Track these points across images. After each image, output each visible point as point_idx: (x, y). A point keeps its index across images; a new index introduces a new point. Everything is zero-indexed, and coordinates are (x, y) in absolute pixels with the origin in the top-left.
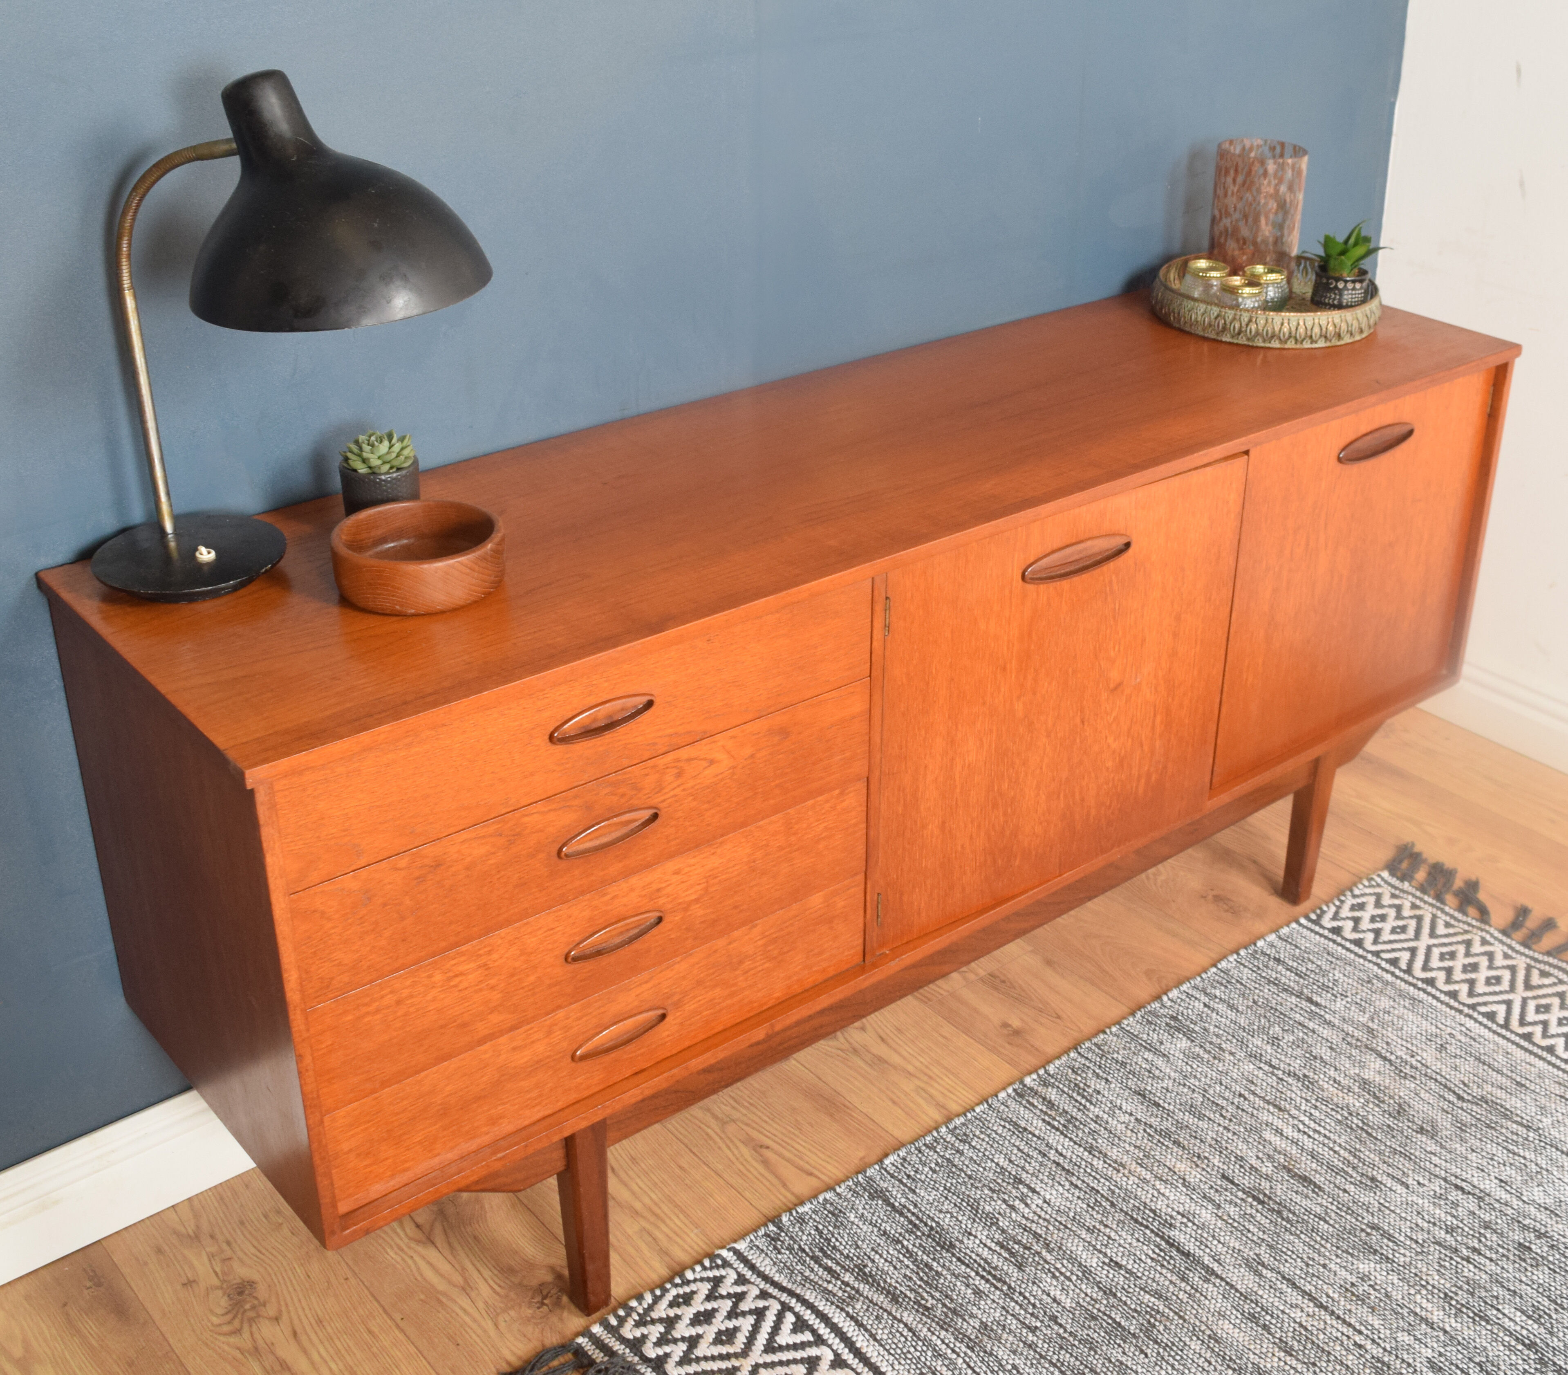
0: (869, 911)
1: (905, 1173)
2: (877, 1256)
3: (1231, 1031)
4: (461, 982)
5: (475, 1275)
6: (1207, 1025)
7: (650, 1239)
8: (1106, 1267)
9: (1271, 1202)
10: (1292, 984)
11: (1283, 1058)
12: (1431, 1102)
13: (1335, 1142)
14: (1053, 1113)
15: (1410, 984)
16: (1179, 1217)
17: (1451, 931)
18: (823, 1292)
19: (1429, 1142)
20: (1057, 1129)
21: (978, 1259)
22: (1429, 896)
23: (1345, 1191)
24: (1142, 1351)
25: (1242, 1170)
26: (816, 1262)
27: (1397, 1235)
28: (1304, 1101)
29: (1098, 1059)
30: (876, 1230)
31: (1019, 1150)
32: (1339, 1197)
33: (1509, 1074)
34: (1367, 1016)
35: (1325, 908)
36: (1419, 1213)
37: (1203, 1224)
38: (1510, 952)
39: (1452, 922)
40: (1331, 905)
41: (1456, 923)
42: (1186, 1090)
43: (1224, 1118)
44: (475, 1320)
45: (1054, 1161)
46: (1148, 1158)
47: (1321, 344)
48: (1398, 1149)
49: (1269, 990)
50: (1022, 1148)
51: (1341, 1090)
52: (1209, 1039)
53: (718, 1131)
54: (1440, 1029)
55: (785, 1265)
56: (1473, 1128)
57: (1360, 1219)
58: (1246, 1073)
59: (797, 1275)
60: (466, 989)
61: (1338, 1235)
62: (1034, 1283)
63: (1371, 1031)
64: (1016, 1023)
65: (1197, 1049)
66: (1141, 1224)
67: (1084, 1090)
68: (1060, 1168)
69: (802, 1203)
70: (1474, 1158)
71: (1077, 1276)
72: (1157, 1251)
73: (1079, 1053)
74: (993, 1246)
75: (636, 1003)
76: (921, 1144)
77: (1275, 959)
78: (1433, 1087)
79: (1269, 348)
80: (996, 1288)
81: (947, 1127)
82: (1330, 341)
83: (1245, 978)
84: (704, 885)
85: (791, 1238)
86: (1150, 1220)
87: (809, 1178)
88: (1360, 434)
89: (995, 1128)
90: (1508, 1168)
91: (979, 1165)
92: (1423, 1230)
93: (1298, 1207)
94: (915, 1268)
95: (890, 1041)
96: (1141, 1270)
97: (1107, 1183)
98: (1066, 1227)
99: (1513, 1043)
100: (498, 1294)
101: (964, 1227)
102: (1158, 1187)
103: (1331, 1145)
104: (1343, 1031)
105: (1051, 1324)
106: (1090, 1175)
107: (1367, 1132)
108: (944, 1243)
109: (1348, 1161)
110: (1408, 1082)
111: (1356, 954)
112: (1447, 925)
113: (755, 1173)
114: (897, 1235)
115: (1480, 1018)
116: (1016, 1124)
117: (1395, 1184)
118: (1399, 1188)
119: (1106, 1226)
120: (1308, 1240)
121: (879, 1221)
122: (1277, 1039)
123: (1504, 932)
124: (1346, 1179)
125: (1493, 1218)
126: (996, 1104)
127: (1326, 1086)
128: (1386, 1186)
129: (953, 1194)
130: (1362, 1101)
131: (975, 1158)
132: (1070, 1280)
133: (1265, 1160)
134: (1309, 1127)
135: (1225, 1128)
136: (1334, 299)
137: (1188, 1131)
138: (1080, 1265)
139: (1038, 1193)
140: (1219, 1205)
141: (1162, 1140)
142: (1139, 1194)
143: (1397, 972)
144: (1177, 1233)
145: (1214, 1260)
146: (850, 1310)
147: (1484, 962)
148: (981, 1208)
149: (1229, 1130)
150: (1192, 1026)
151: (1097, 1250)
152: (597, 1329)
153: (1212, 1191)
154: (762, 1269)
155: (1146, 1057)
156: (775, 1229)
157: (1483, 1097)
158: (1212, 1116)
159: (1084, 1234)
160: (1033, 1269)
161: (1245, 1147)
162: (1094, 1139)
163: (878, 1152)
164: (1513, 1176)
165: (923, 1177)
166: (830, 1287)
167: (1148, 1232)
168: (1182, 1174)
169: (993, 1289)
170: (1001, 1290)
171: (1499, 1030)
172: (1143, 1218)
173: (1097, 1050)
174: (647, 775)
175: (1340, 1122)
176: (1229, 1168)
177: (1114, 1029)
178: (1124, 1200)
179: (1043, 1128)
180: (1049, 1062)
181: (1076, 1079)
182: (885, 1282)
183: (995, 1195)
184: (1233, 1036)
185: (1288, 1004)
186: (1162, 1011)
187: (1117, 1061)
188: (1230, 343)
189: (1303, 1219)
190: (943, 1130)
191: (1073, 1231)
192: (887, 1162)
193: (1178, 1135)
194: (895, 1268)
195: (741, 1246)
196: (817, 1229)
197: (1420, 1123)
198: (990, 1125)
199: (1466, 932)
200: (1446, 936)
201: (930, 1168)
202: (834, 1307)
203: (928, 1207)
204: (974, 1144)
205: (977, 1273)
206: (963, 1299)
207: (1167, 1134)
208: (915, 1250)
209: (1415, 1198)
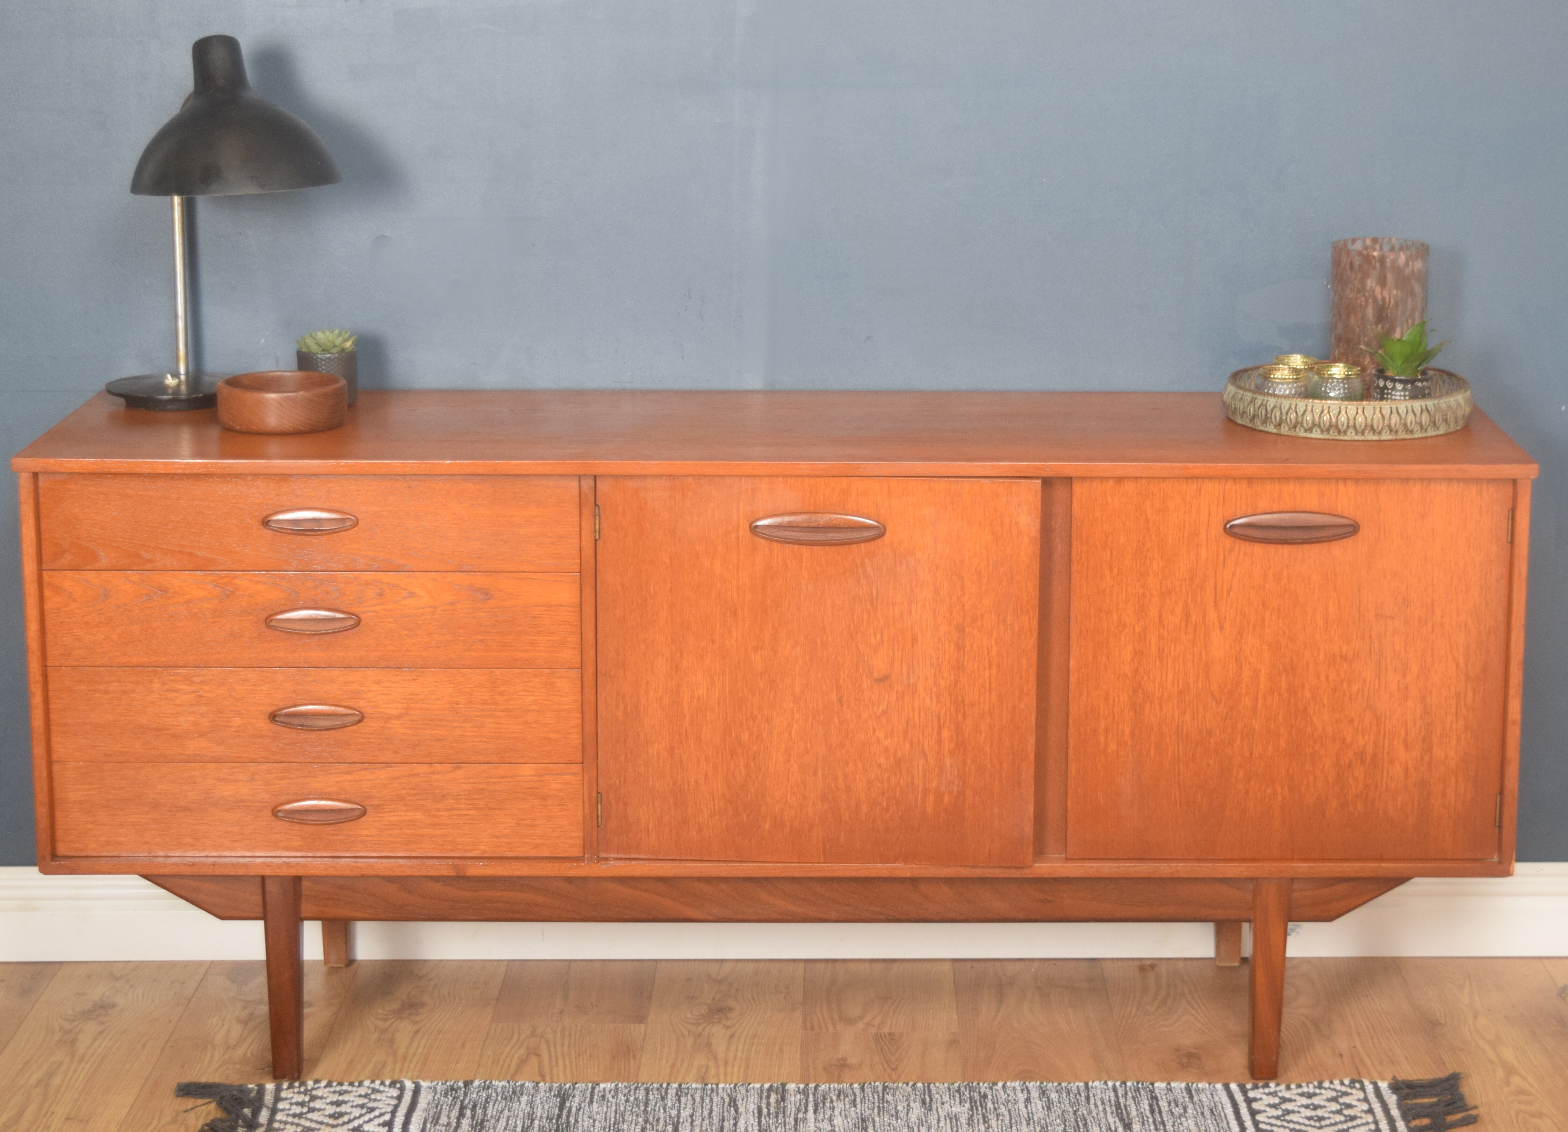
1: (604, 1094)
4: (176, 698)
6: (1002, 1107)
7: (380, 1066)
10: (1133, 1112)
14: (774, 1106)
20: (760, 1113)
30: (529, 1109)
40: (1282, 1086)
50: (715, 1111)
52: (988, 1114)
53: (522, 1038)
60: (180, 705)
64: (853, 1061)
65: (966, 1115)
75: (335, 788)
77: (1154, 1096)
83: (1099, 1096)
85: (465, 1093)
88: (1259, 511)
89: (715, 1097)
91: (665, 1107)
111: (1238, 1117)
113: (507, 1063)
114: (538, 1117)
116: (735, 1101)
121: (540, 1107)
131: (669, 1104)
150: (990, 1103)
152: (270, 1085)
155: (913, 1105)
156: (462, 1085)
165: (612, 1100)
174: (348, 583)
179: (751, 1109)
181: (831, 1097)
185: (1104, 1120)
201: (627, 1099)
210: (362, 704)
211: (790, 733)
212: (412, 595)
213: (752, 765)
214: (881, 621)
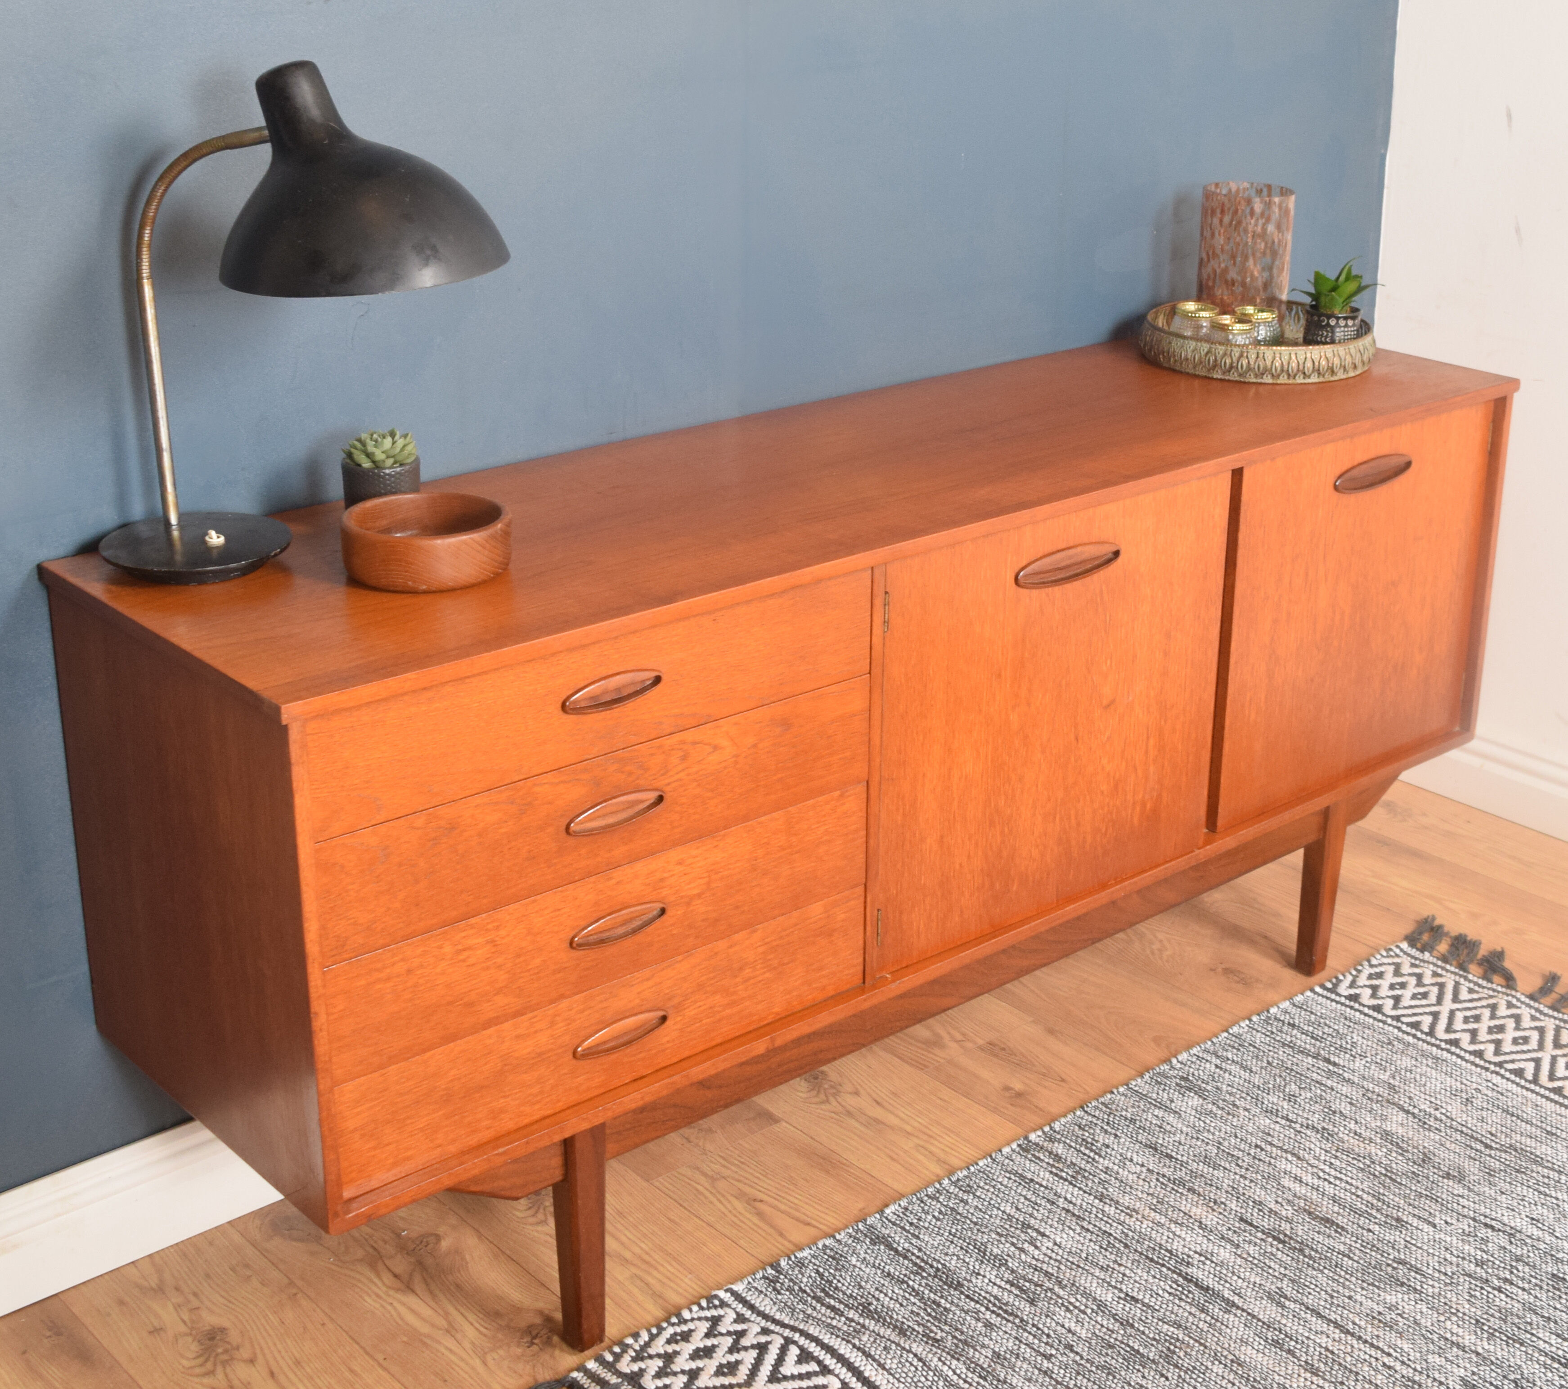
0: (869, 928)
1: (908, 1221)
2: (882, 1295)
3: (1245, 1090)
4: (468, 957)
5: (460, 1319)
6: (1219, 1084)
7: (642, 1284)
8: (1122, 1302)
9: (1292, 1242)
10: (1308, 1046)
11: (1300, 1113)
12: (1458, 1151)
13: (1357, 1188)
14: (1061, 1166)
15: (1433, 1045)
16: (1197, 1256)
17: (1475, 996)
18: (827, 1326)
19: (1456, 1186)
20: (1066, 1180)
21: (988, 1296)
22: (1451, 965)
23: (1369, 1230)
24: (1162, 1375)
25: (1261, 1213)
26: (818, 1301)
27: (1425, 1269)
28: (1323, 1152)
29: (1106, 1117)
30: (879, 1272)
31: (1026, 1198)
32: (1363, 1235)
33: (1539, 1124)
34: (1388, 1074)
35: (1341, 977)
36: (1447, 1249)
37: (1222, 1262)
38: (1538, 1015)
39: (1476, 988)
40: (1348, 975)
41: (1480, 990)
42: (1199, 1143)
43: (1241, 1167)
44: (462, 1359)
45: (1064, 1209)
46: (1162, 1204)
47: (1314, 379)
48: (1424, 1192)
49: (1284, 1052)
50: (1029, 1197)
51: (1363, 1142)
52: (1222, 1097)
53: (708, 1187)
54: (1466, 1085)
55: (786, 1305)
56: (1502, 1173)
57: (1386, 1255)
58: (1262, 1127)
59: (798, 1313)
60: (473, 965)
61: (1363, 1270)
62: (1047, 1316)
63: (1391, 1087)
64: (1018, 1086)
65: (1210, 1106)
66: (1157, 1263)
67: (1092, 1144)
68: (1069, 1214)
69: (801, 1249)
70: (1504, 1200)
71: (1092, 1309)
72: (1175, 1286)
73: (1086, 1112)
74: (1003, 1284)
75: (637, 1001)
76: (923, 1195)
77: (1289, 1024)
78: (1459, 1138)
79: (1261, 384)
80: (1008, 1321)
81: (950, 1180)
82: (1323, 376)
83: (1258, 1041)
84: (706, 880)
85: (791, 1280)
86: (1167, 1259)
87: (807, 1228)
88: (1356, 463)
89: (1000, 1180)
90: (1540, 1208)
91: (984, 1213)
92: (1451, 1264)
93: (1320, 1246)
94: (922, 1305)
95: (885, 1104)
96: (1159, 1303)
97: (1120, 1227)
98: (1078, 1266)
99: (1542, 1096)
100: (485, 1335)
101: (972, 1268)
102: (1174, 1230)
103: (1354, 1191)
104: (1363, 1087)
105: (1067, 1351)
106: (1102, 1219)
107: (1391, 1178)
108: (952, 1282)
109: (1372, 1205)
110: (1432, 1134)
111: (1375, 1019)
112: (1471, 991)
113: (750, 1224)
114: (902, 1276)
115: (1508, 1075)
116: (1021, 1175)
117: (1421, 1223)
118: (1426, 1228)
119: (1120, 1265)
120: (1331, 1274)
121: (883, 1264)
122: (1293, 1096)
123: (1531, 997)
124: (1370, 1220)
125: (1525, 1252)
126: (999, 1158)
127: (1346, 1138)
128: (1411, 1225)
129: (959, 1238)
130: (1385, 1150)
131: (980, 1207)
132: (1084, 1313)
133: (1284, 1204)
134: (1329, 1175)
135: (1241, 1176)
136: (1326, 337)
137: (1203, 1179)
138: (1095, 1299)
139: (1048, 1237)
140: (1238, 1245)
141: (1176, 1188)
142: (1154, 1236)
143: (1419, 1034)
144: (1195, 1270)
145: (1235, 1293)
146: (857, 1342)
147: (1511, 1024)
148: (989, 1250)
149: (1246, 1178)
150: (1204, 1085)
151: (1111, 1286)
152: (592, 1365)
153: (1230, 1233)
154: (762, 1309)
155: (1156, 1113)
156: (773, 1272)
157: (1511, 1146)
158: (1227, 1166)
159: (1097, 1272)
160: (1046, 1304)
161: (1263, 1193)
162: (1104, 1188)
163: (879, 1203)
164: (1545, 1214)
165: (927, 1225)
166: (834, 1323)
167: (1164, 1269)
168: (1198, 1217)
169: (1004, 1322)
170: (1014, 1323)
171: (1528, 1085)
172: (1159, 1257)
173: (1104, 1109)
174: (652, 755)
175: (1362, 1170)
176: (1247, 1212)
177: (1121, 1089)
178: (1138, 1241)
179: (1051, 1179)
180: (1054, 1120)
181: (1083, 1135)
182: (891, 1318)
183: (1003, 1239)
184: (1248, 1094)
185: (1305, 1064)
186: (1171, 1072)
187: (1126, 1119)
188: (1221, 380)
189: (1326, 1256)
190: (946, 1182)
191: (1087, 1270)
192: (888, 1211)
193: (1193, 1183)
194: (901, 1305)
195: (739, 1287)
196: (818, 1272)
197: (1446, 1169)
198: (995, 1177)
199: (1491, 997)
200: (1471, 1001)
201: (934, 1216)
202: (839, 1339)
203: (933, 1251)
204: (978, 1194)
205: (987, 1309)
206: (973, 1331)
207: (1182, 1183)
208: (922, 1289)
209: (1442, 1236)
211: (1037, 786)
212: (716, 748)
213: (1006, 830)
214: (1112, 646)
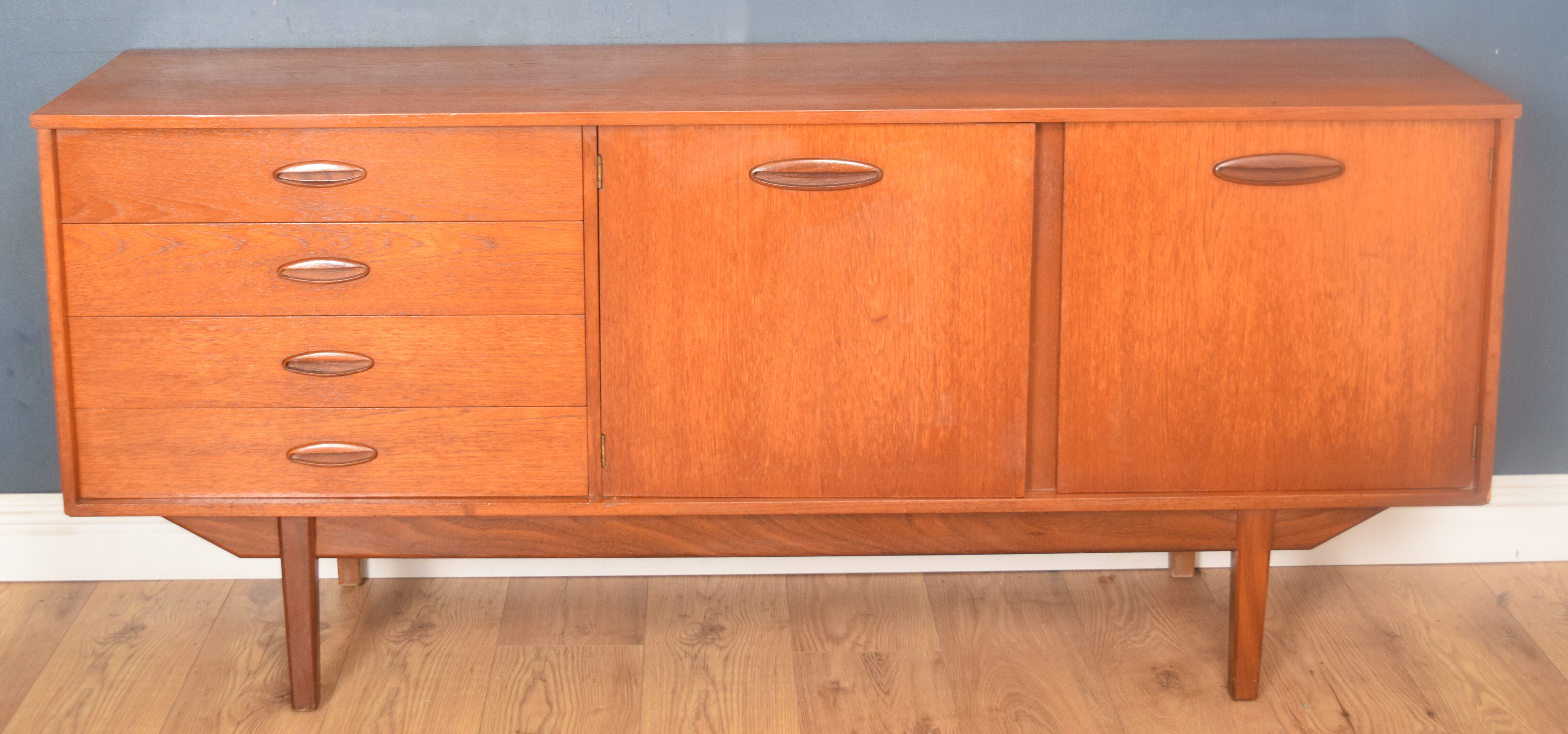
4: (192, 346)
60: (196, 353)
75: (348, 432)
88: (1248, 153)
174: (358, 233)
210: (372, 350)
211: (789, 374)
212: (420, 244)
213: (752, 405)
214: (879, 263)
